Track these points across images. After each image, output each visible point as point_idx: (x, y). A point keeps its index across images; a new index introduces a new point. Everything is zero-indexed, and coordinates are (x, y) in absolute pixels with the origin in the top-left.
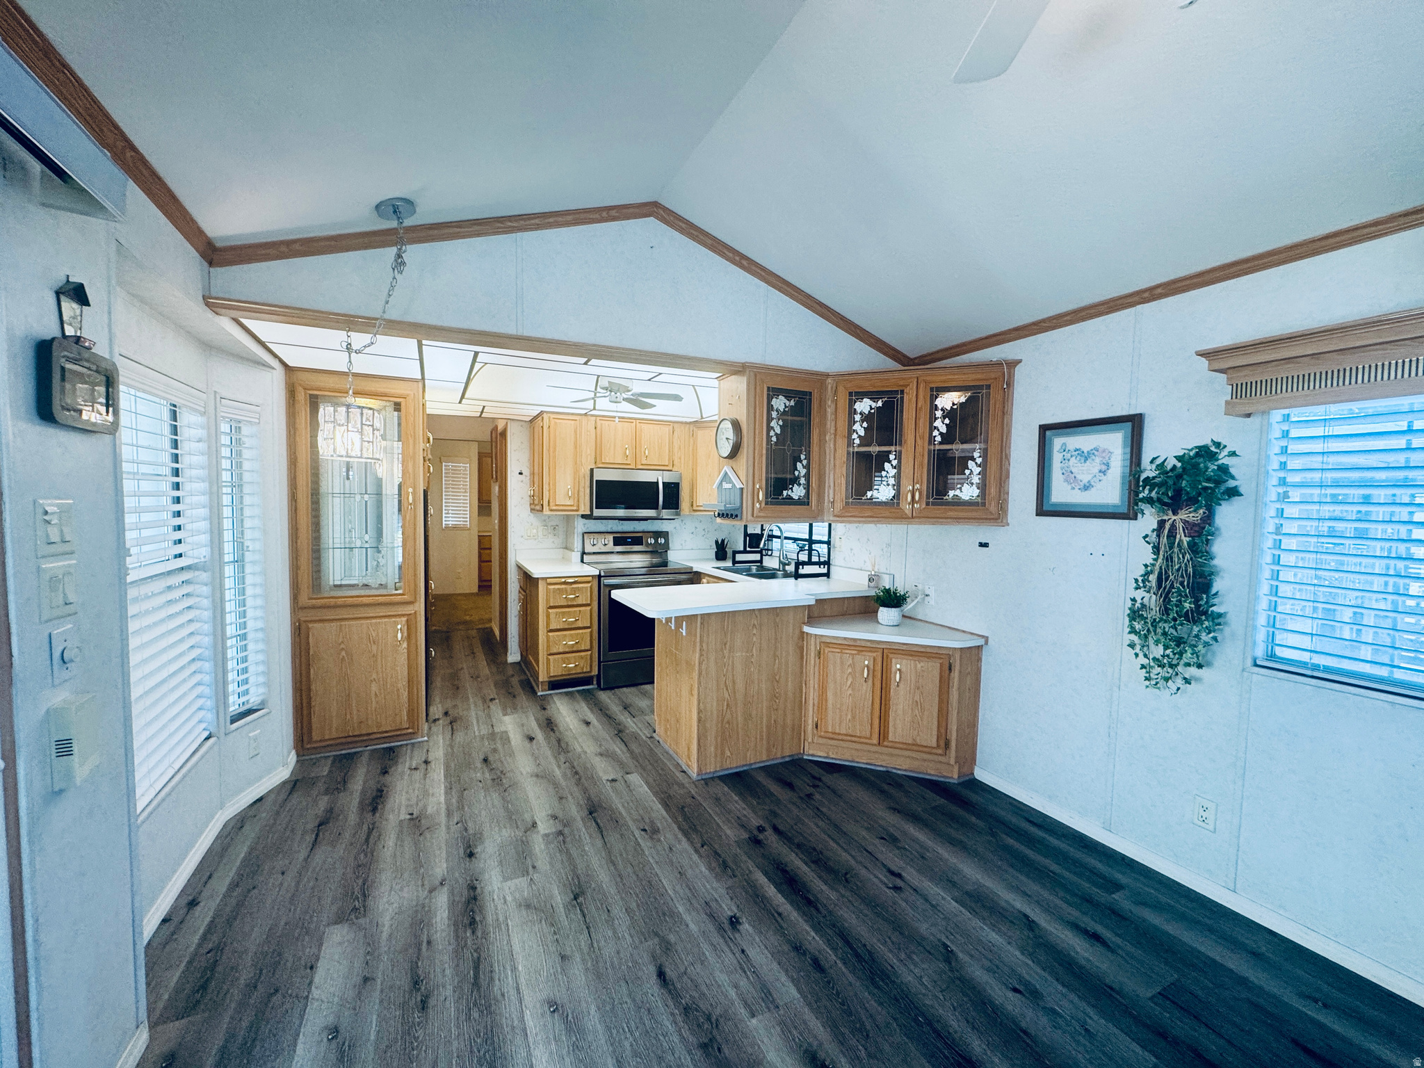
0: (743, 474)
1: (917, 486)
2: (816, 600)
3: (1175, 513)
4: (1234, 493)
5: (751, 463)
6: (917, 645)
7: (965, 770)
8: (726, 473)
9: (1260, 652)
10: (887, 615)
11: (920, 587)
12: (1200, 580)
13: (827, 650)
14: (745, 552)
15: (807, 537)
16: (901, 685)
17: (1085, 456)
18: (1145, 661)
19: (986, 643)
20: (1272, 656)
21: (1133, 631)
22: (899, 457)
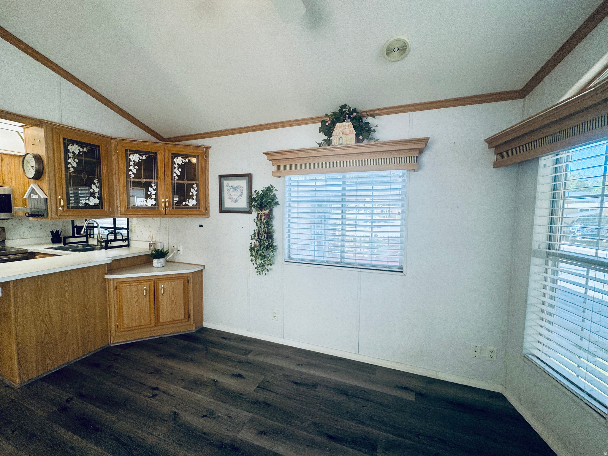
0: (46, 190)
1: (167, 200)
2: (113, 260)
3: (261, 211)
4: (277, 203)
5: (53, 183)
6: (173, 274)
7: (199, 324)
8: (33, 189)
9: (286, 257)
10: (157, 262)
11: (175, 246)
12: (270, 234)
13: (121, 285)
14: (73, 236)
15: (113, 226)
16: (165, 294)
17: (235, 189)
18: (256, 266)
19: (204, 268)
20: (290, 258)
21: (252, 255)
22: (156, 185)
